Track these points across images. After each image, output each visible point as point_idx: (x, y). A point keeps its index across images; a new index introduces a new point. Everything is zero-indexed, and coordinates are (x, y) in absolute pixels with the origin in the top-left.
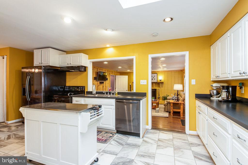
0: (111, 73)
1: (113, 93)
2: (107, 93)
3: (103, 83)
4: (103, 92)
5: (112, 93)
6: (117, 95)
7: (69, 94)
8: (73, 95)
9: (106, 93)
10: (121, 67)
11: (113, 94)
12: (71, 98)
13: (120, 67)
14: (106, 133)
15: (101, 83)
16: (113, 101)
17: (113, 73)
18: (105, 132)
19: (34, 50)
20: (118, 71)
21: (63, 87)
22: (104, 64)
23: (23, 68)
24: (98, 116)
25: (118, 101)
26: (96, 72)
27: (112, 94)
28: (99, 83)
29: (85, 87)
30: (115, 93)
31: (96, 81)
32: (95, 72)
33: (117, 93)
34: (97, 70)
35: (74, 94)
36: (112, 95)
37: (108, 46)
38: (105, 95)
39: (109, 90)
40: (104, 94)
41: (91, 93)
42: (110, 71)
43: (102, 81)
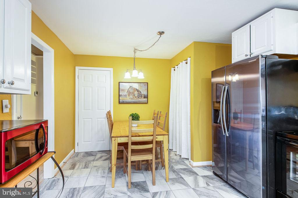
19: (233, 33)
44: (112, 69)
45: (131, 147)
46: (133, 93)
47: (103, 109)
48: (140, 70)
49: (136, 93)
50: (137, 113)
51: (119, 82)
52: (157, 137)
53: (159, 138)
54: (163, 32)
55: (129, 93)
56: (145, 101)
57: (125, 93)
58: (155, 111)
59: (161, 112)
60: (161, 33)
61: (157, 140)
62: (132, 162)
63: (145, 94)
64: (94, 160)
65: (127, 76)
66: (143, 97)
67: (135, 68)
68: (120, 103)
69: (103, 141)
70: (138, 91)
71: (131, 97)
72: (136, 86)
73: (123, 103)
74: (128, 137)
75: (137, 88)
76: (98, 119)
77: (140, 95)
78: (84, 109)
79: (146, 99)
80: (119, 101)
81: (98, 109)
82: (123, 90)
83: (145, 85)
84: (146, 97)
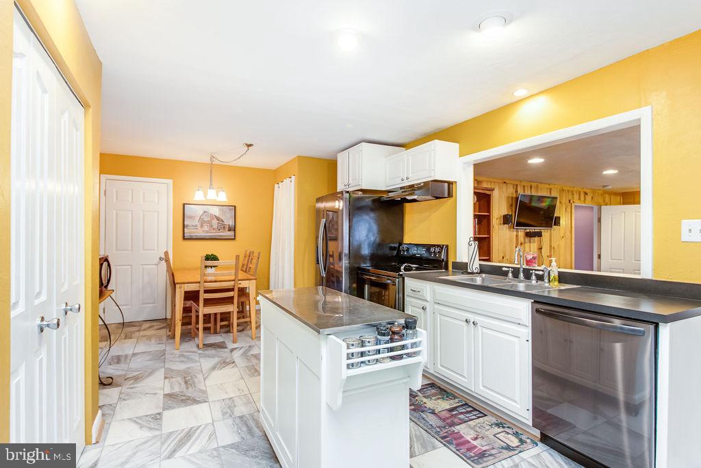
0: (576, 197)
1: (541, 273)
2: (516, 273)
3: (539, 235)
4: (504, 269)
5: (536, 275)
6: (556, 283)
7: (402, 268)
8: (415, 270)
9: (512, 272)
10: (616, 172)
11: (540, 278)
12: (401, 279)
13: (610, 172)
14: (498, 425)
15: (528, 235)
16: (523, 309)
17: (589, 198)
18: (494, 420)
19: (339, 155)
20: (610, 187)
21: (396, 245)
22: (530, 164)
23: (319, 200)
24: (393, 358)
25: (546, 310)
26: (512, 198)
27: (534, 277)
28: (521, 233)
29: (447, 246)
30: (546, 274)
31: (510, 228)
32: (508, 198)
33: (554, 274)
34: (516, 192)
35: (417, 269)
36: (534, 282)
37: (520, 93)
38: (509, 283)
39: (528, 262)
40: (505, 274)
41: (462, 268)
42: (571, 189)
43: (537, 229)
44: (170, 182)
45: (203, 296)
46: (209, 222)
47: (154, 250)
48: (222, 189)
49: (215, 222)
50: (215, 254)
51: (184, 205)
52: (239, 282)
53: (244, 284)
54: (251, 145)
55: (202, 223)
56: (231, 236)
57: (196, 222)
58: (246, 251)
59: (259, 253)
60: (249, 146)
61: (241, 286)
62: (205, 315)
63: (231, 224)
64: (139, 331)
65: (199, 196)
66: (227, 229)
67: (211, 187)
68: (184, 238)
69: (154, 303)
70: (218, 219)
71: (206, 228)
72: (215, 211)
73: (191, 239)
74: (199, 282)
75: (217, 215)
76: (145, 266)
77: (222, 226)
78: (117, 249)
79: (232, 233)
80: (184, 236)
81: (144, 250)
82: (191, 217)
83: (230, 210)
84: (233, 229)
